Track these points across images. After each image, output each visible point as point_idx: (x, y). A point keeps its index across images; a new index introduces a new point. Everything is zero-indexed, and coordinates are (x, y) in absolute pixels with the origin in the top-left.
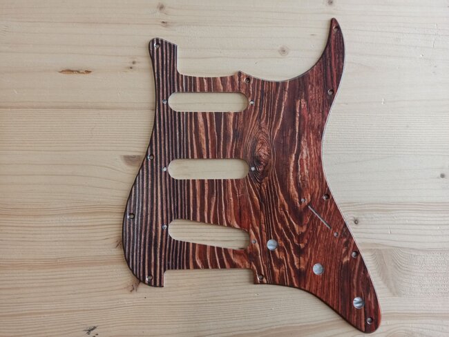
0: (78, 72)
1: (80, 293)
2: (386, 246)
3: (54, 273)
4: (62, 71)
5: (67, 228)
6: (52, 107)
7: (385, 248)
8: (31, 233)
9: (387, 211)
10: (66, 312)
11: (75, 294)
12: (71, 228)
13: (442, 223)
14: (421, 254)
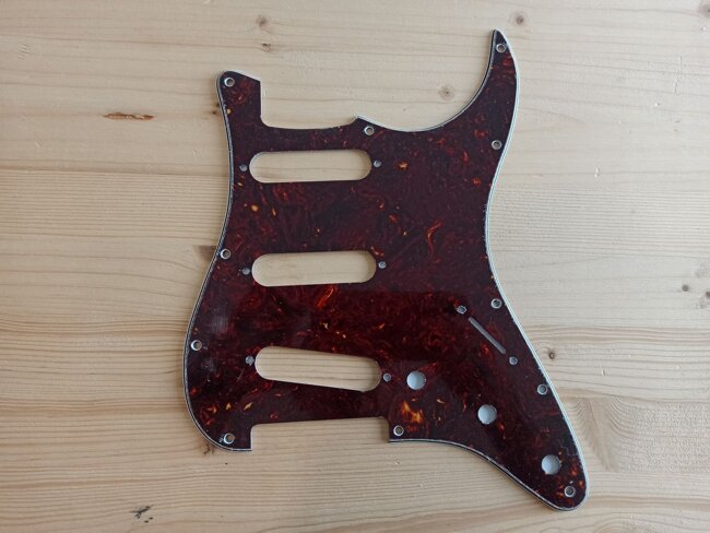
0: (133, 117)
1: (126, 454)
2: (597, 393)
3: (88, 423)
4: (109, 116)
5: (111, 355)
6: (92, 170)
7: (595, 396)
8: (56, 360)
9: (599, 339)
10: (105, 482)
11: (119, 455)
12: (116, 355)
13: (684, 360)
14: (651, 407)
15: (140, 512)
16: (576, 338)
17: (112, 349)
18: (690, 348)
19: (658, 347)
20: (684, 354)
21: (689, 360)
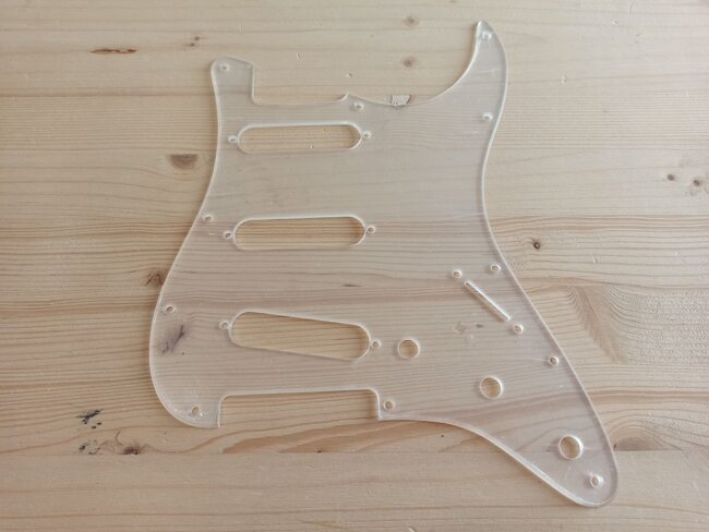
0: (118, 51)
1: (79, 355)
2: (591, 281)
3: (42, 324)
4: (96, 51)
5: (74, 256)
6: (74, 95)
7: (589, 285)
8: (16, 262)
9: (590, 228)
10: (53, 385)
11: (73, 356)
12: (80, 256)
13: (682, 246)
14: (653, 294)
15: (88, 417)
16: (561, 228)
17: (76, 251)
18: (687, 234)
19: (652, 234)
20: (681, 240)
21: (689, 246)
